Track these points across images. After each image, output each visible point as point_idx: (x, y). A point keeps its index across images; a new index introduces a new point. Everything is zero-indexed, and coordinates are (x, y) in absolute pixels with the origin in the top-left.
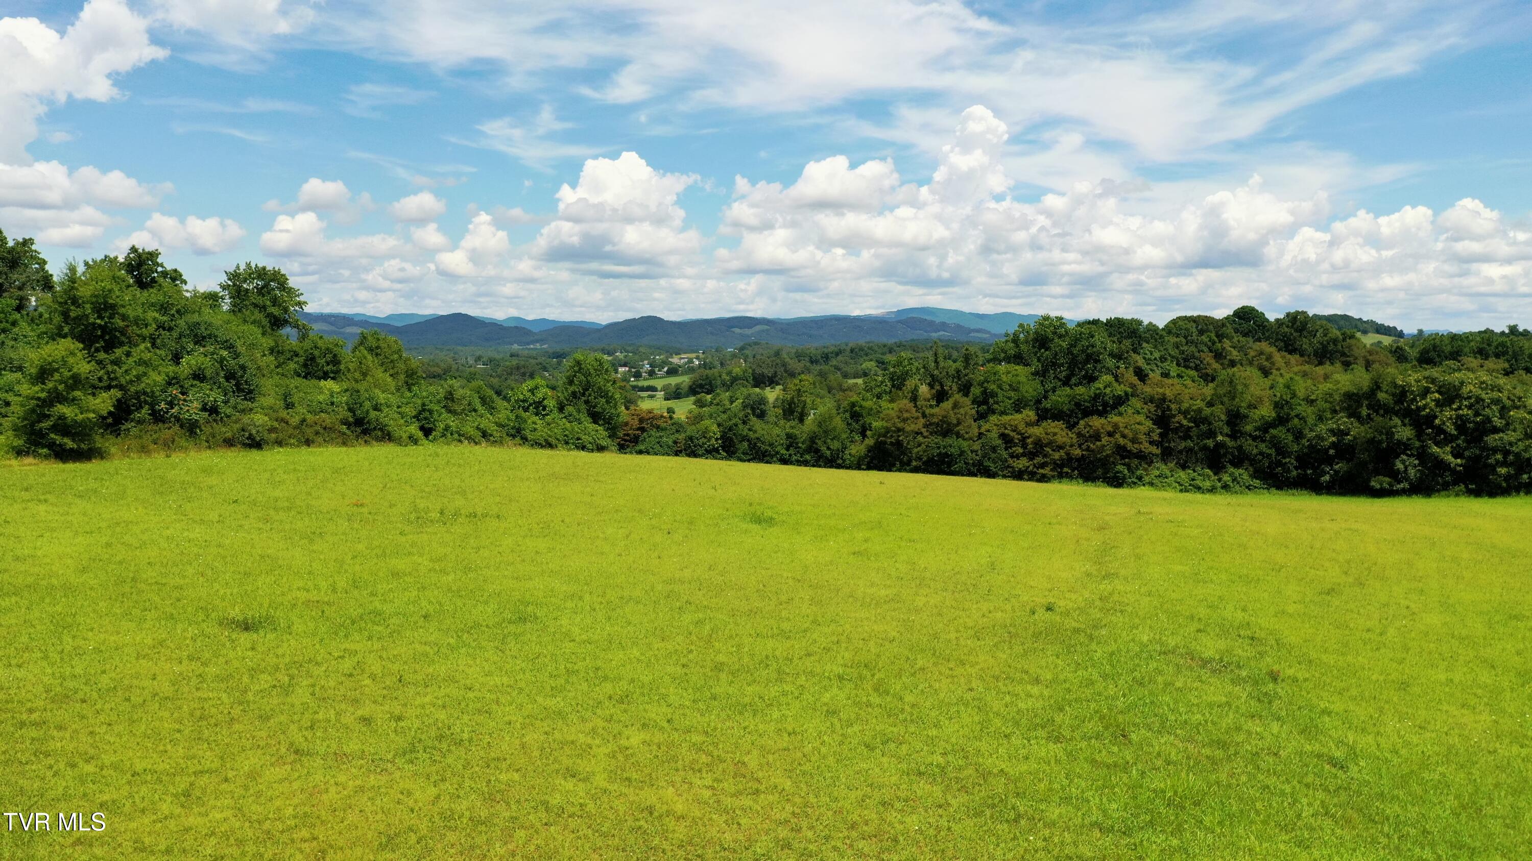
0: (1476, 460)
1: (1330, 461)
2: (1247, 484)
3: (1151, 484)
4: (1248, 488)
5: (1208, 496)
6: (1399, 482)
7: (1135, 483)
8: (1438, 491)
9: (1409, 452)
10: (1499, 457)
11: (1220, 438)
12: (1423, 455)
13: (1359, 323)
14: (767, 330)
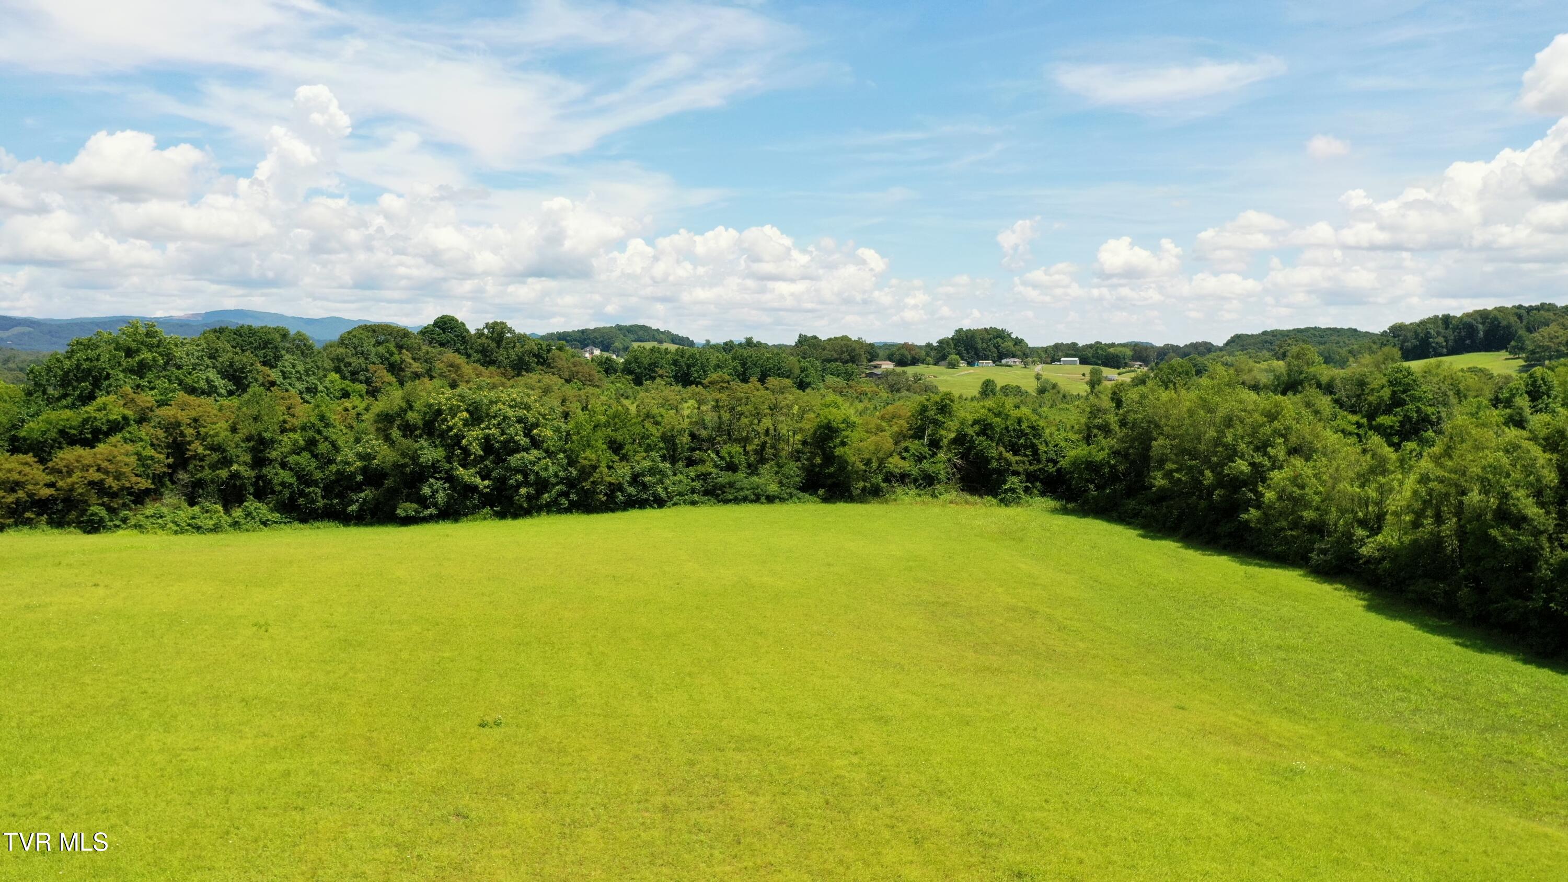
0: (502, 481)
1: (359, 488)
2: (264, 519)
3: (138, 526)
4: (265, 524)
5: (211, 538)
6: (427, 507)
7: (118, 526)
8: (466, 515)
9: (437, 475)
10: (520, 477)
11: (235, 467)
12: (450, 478)
13: (656, 333)
14: (30, 333)
